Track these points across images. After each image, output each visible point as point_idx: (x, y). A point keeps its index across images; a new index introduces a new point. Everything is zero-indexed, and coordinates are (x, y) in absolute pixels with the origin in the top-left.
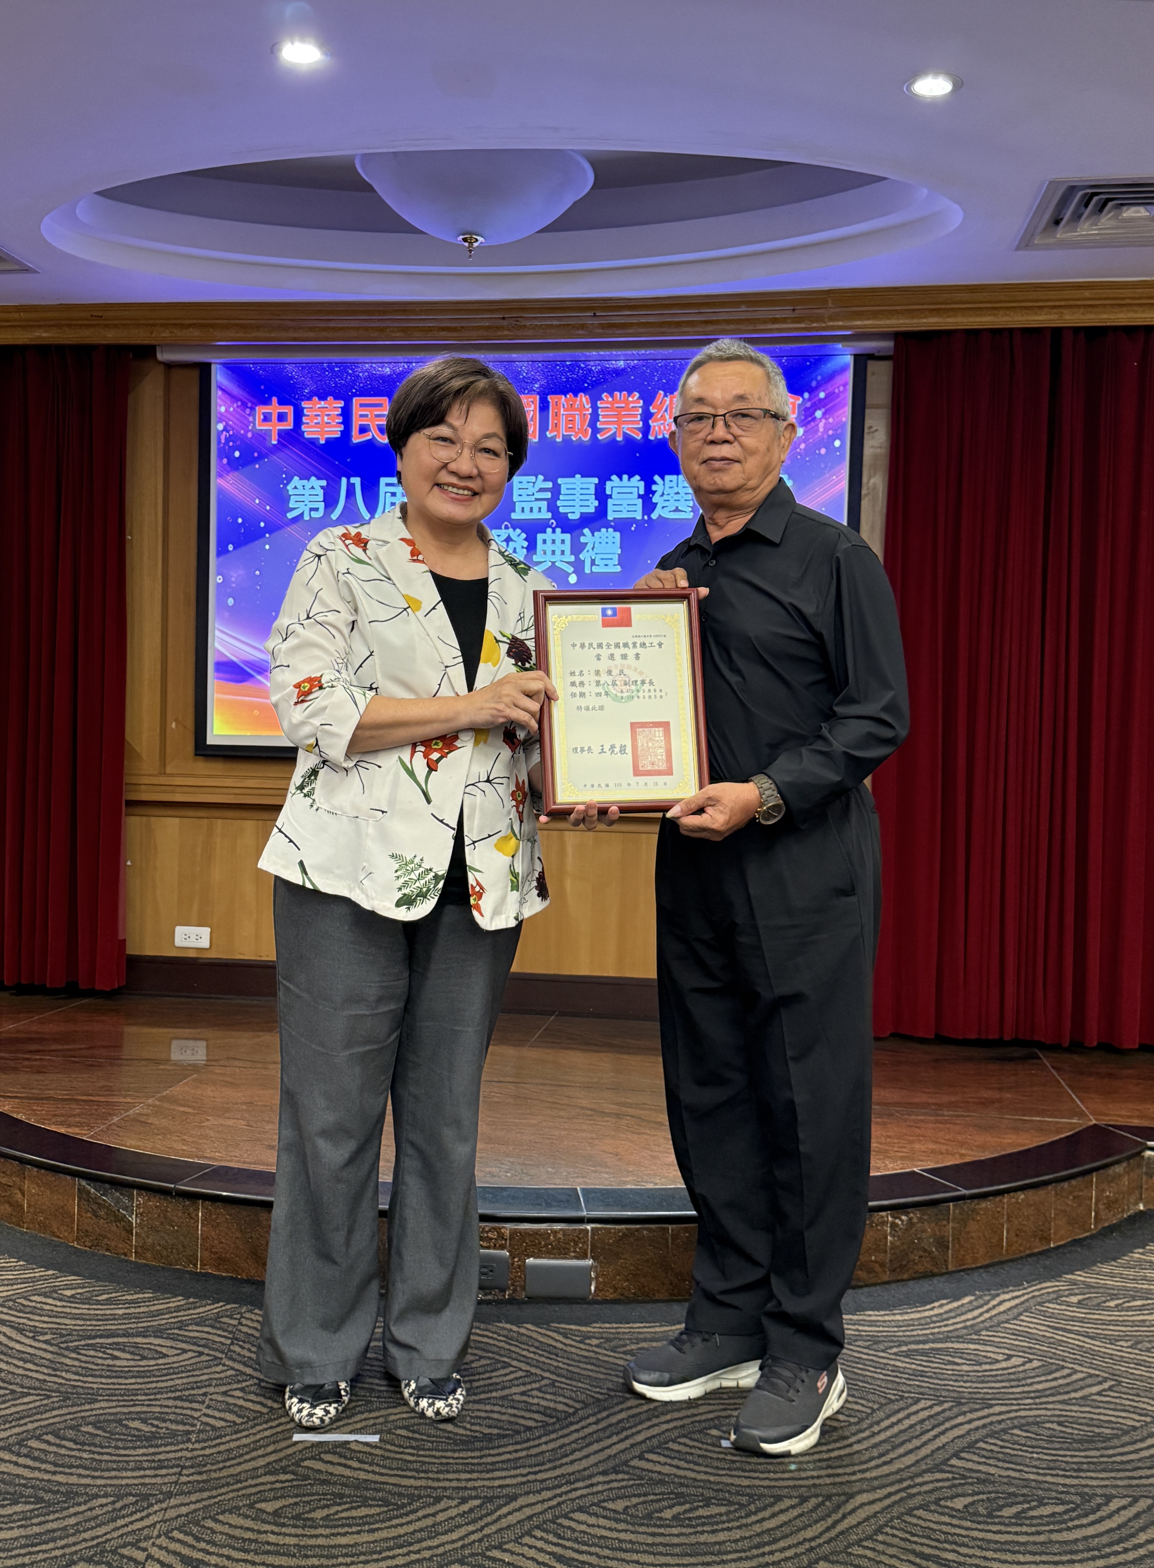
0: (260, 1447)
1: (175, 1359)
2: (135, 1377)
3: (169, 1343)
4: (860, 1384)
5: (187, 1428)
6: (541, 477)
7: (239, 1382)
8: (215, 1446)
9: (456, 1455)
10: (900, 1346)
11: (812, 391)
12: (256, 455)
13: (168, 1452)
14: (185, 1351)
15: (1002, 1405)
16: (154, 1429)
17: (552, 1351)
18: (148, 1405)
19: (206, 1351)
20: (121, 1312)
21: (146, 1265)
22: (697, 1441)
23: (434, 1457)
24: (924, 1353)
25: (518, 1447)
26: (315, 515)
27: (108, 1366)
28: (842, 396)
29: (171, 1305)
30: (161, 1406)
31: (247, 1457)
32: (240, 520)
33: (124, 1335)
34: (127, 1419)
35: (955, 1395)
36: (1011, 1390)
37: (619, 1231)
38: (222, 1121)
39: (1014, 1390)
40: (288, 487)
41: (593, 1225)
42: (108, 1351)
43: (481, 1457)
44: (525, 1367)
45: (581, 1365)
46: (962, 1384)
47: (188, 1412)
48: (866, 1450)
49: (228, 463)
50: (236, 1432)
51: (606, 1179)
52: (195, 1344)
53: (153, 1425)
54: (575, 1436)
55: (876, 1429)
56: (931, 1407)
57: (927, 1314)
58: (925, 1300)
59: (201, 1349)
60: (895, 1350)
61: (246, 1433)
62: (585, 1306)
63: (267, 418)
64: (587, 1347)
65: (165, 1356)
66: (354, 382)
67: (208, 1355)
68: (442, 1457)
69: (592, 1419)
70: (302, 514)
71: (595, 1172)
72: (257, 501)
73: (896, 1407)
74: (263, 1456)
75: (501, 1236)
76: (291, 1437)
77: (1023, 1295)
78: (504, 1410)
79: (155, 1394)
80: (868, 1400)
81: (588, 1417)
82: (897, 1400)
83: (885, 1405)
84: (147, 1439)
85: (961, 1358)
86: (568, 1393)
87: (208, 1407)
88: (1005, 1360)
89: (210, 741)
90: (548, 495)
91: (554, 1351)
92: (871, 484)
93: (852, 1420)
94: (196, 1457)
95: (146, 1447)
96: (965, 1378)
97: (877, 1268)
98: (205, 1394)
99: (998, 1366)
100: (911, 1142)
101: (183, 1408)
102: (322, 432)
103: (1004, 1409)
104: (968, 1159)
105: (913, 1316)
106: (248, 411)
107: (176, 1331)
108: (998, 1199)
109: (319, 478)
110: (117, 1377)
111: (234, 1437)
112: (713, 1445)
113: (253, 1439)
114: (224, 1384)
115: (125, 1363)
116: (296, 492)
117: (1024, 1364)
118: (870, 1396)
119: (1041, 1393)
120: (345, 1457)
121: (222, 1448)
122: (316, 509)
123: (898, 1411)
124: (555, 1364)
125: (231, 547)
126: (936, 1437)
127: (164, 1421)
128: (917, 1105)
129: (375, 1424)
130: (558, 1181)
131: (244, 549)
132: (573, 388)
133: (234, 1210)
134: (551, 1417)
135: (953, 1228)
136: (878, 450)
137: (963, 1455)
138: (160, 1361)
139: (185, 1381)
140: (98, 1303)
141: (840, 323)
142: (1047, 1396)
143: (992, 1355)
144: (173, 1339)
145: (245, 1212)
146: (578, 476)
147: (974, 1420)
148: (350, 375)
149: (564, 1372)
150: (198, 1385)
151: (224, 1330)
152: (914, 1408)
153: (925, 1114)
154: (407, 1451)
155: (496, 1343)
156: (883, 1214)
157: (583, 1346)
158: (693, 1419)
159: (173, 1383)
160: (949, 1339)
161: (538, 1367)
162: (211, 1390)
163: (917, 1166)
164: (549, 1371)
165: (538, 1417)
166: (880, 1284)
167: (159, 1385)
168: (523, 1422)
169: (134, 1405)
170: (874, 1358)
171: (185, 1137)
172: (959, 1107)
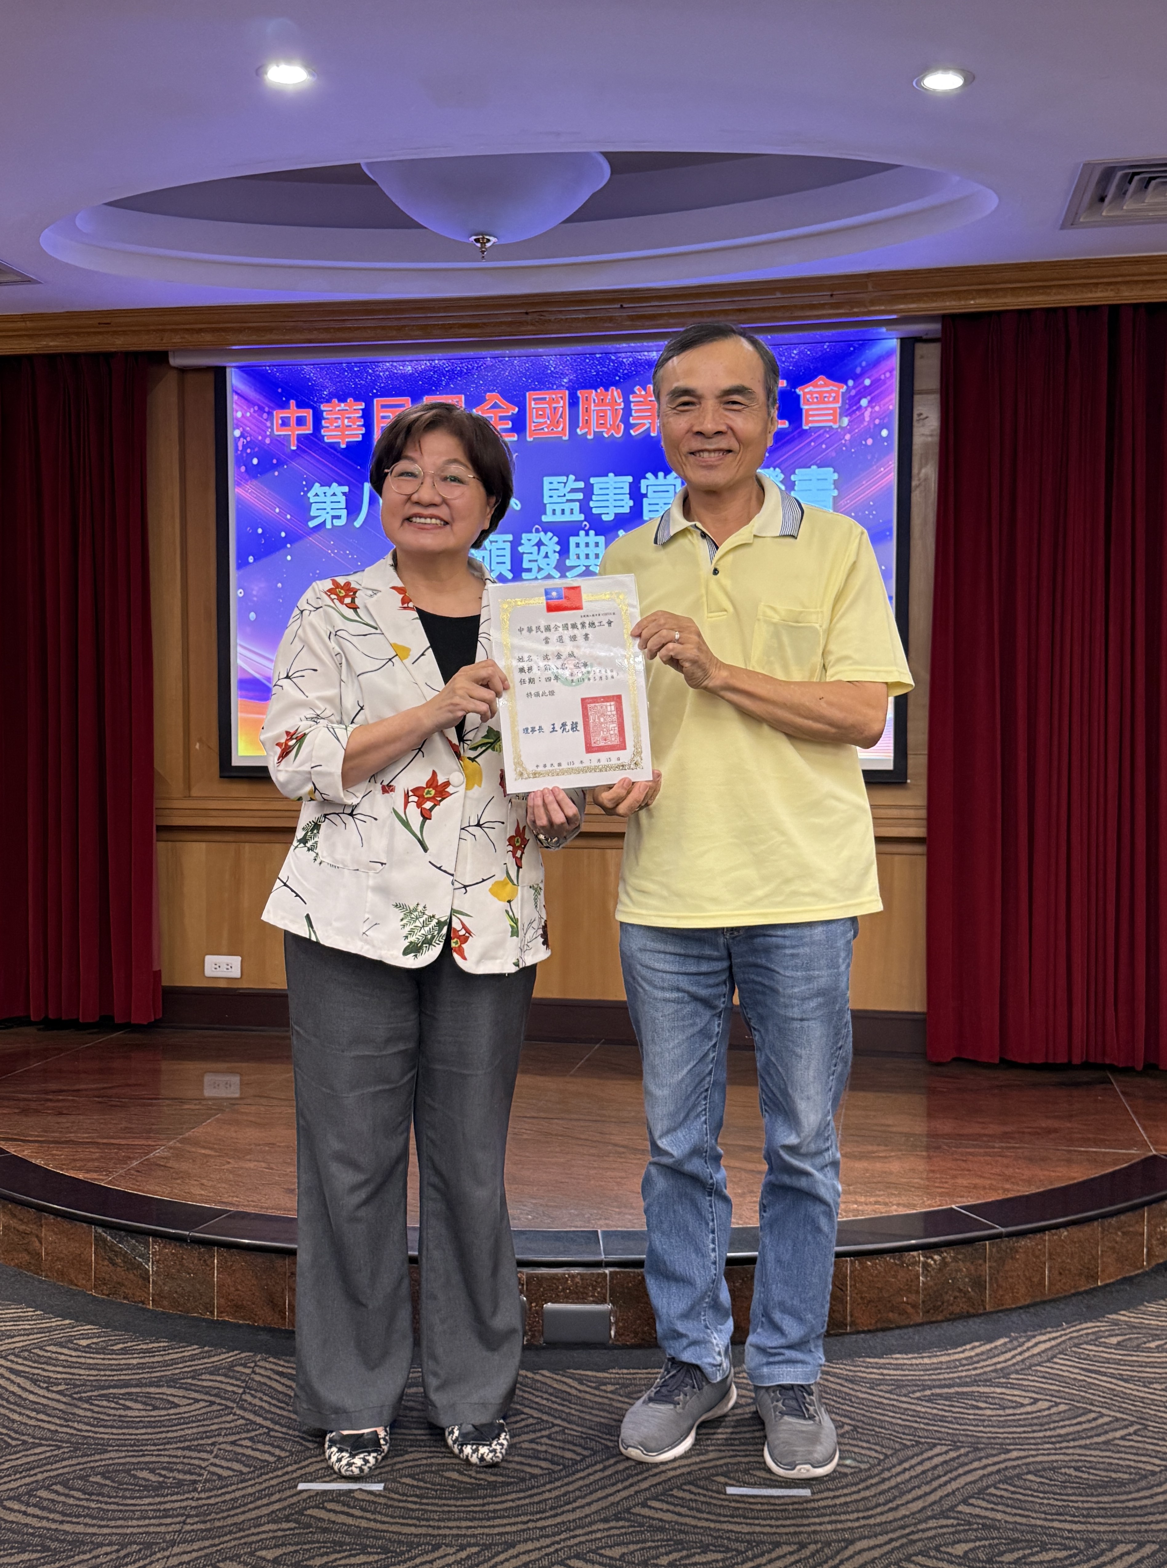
0: (266, 1495)
1: (187, 1409)
2: (146, 1427)
3: (181, 1393)
4: (877, 1429)
5: (194, 1477)
6: (572, 477)
7: (248, 1431)
8: (221, 1495)
9: (459, 1503)
10: (924, 1390)
11: (856, 378)
12: (275, 461)
13: (174, 1501)
14: (197, 1401)
15: (1020, 1450)
16: (161, 1479)
17: (565, 1397)
18: (157, 1455)
19: (218, 1400)
20: (135, 1362)
21: (163, 1313)
22: (702, 1488)
23: (436, 1505)
24: (948, 1397)
25: (522, 1494)
26: (337, 523)
27: (120, 1416)
28: (889, 383)
29: (186, 1354)
30: (170, 1456)
31: (253, 1506)
32: (260, 531)
33: (136, 1386)
34: (135, 1469)
35: (972, 1440)
36: (1031, 1435)
38: (242, 1164)
39: (1035, 1435)
40: (309, 495)
41: (612, 1269)
42: (121, 1402)
43: (484, 1505)
44: (536, 1414)
45: (594, 1412)
46: (981, 1429)
47: (196, 1462)
48: (874, 1495)
49: (246, 470)
50: (243, 1481)
51: (630, 1221)
52: (207, 1393)
53: (160, 1475)
54: (581, 1483)
55: (886, 1475)
56: (946, 1452)
58: (956, 1343)
59: (212, 1399)
60: (918, 1394)
61: (253, 1482)
62: (603, 1351)
63: (285, 423)
64: (602, 1394)
65: (177, 1406)
66: (374, 382)
67: (219, 1404)
68: (444, 1505)
69: (599, 1466)
70: (324, 522)
71: (619, 1213)
72: (277, 510)
73: (910, 1453)
74: (268, 1504)
76: (296, 1486)
77: (1061, 1336)
79: (165, 1444)
80: (882, 1446)
81: (596, 1464)
82: (913, 1446)
83: (900, 1450)
84: (154, 1489)
85: (986, 1402)
86: (576, 1440)
87: (216, 1457)
88: (1031, 1404)
89: (235, 762)
90: (580, 496)
91: (567, 1397)
92: (922, 475)
93: (863, 1466)
94: (201, 1506)
95: (153, 1497)
96: (986, 1423)
97: (910, 1309)
98: (213, 1444)
99: (1022, 1410)
100: (954, 1177)
101: (191, 1458)
102: (344, 436)
103: (1022, 1454)
104: (1010, 1195)
105: (940, 1359)
106: (265, 416)
107: (189, 1381)
108: (1039, 1236)
109: (340, 484)
110: (127, 1428)
111: (241, 1486)
112: (718, 1492)
113: (259, 1487)
114: (234, 1434)
115: (137, 1413)
116: (317, 499)
117: (1049, 1409)
118: (885, 1442)
119: (1064, 1438)
120: (348, 1505)
121: (228, 1497)
122: (339, 517)
123: (912, 1457)
124: (567, 1410)
125: (251, 559)
126: (946, 1483)
127: (172, 1470)
128: (968, 1137)
129: (380, 1473)
130: (579, 1224)
131: (265, 561)
132: (604, 381)
133: (250, 1257)
134: (559, 1465)
135: (990, 1267)
136: (930, 439)
137: (972, 1501)
138: (172, 1411)
139: (195, 1430)
140: (113, 1352)
141: (883, 308)
142: (1068, 1441)
143: (1017, 1399)
144: (186, 1389)
145: (260, 1259)
146: (611, 475)
147: (989, 1465)
148: (370, 375)
149: (575, 1419)
150: (207, 1435)
151: (237, 1379)
152: (930, 1454)
153: (975, 1146)
154: (409, 1499)
156: (915, 1253)
157: (597, 1392)
158: (701, 1466)
159: (182, 1433)
160: (975, 1382)
161: (549, 1414)
162: (221, 1439)
163: (955, 1203)
164: (560, 1418)
165: (544, 1464)
166: (911, 1326)
167: (170, 1435)
168: (528, 1469)
169: (144, 1455)
170: (895, 1403)
171: (204, 1181)
172: (1013, 1138)
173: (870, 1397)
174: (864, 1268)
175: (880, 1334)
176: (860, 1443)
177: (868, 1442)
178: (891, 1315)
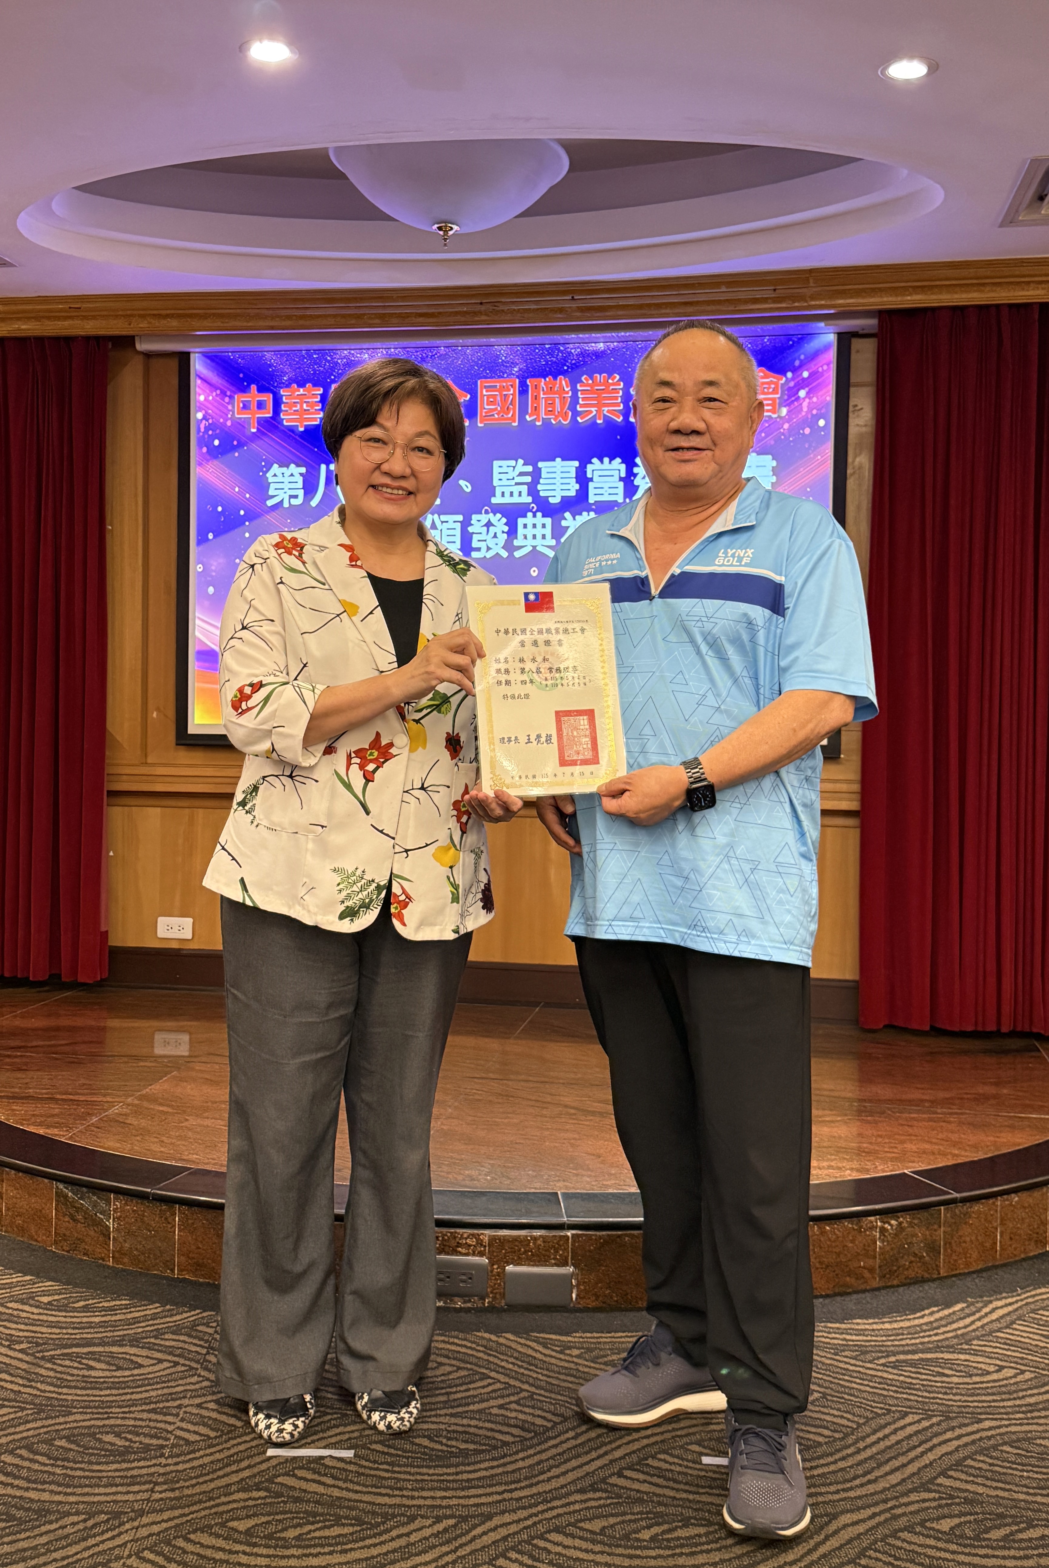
0: (234, 1462)
1: (150, 1369)
2: (110, 1388)
3: (144, 1352)
4: (846, 1396)
5: (161, 1442)
6: (521, 461)
7: (213, 1393)
8: (188, 1461)
9: (431, 1471)
10: (888, 1356)
11: (795, 370)
12: (235, 443)
13: (141, 1468)
14: (160, 1361)
15: (992, 1419)
16: (127, 1444)
17: (531, 1361)
18: (122, 1418)
19: (182, 1361)
20: (97, 1320)
21: (123, 1270)
22: (678, 1457)
23: (410, 1473)
24: (913, 1364)
25: (495, 1463)
26: (294, 502)
27: (83, 1376)
28: (826, 375)
29: (148, 1312)
30: (135, 1419)
31: (221, 1473)
32: (220, 509)
33: (99, 1345)
34: (102, 1433)
35: (944, 1409)
36: (1001, 1404)
37: (600, 1237)
38: (201, 1122)
39: (1005, 1404)
40: (268, 475)
41: (574, 1232)
42: (84, 1361)
43: (457, 1474)
44: (502, 1378)
45: (560, 1377)
46: (951, 1397)
47: (162, 1425)
48: (851, 1467)
49: (208, 451)
50: (210, 1447)
51: (588, 1183)
52: (170, 1353)
53: (126, 1439)
54: (554, 1451)
55: (861, 1445)
56: (919, 1421)
57: (917, 1322)
58: (915, 1308)
59: (176, 1359)
60: (882, 1361)
61: (220, 1447)
62: (566, 1314)
63: (245, 406)
64: (567, 1358)
65: (141, 1366)
66: (333, 367)
67: (183, 1365)
68: (417, 1473)
69: (571, 1434)
70: (282, 501)
71: (577, 1175)
72: (237, 489)
73: (882, 1422)
74: (237, 1472)
75: (480, 1243)
76: (265, 1452)
77: (1016, 1301)
78: (481, 1424)
79: (130, 1406)
80: (854, 1414)
81: (567, 1432)
82: (884, 1414)
83: (872, 1419)
84: (121, 1454)
85: (951, 1369)
86: (546, 1406)
87: (182, 1420)
88: (997, 1371)
89: (191, 730)
90: (528, 479)
91: (534, 1361)
92: (857, 464)
93: (837, 1435)
94: (168, 1473)
95: (119, 1463)
96: (954, 1391)
97: (867, 1274)
98: (179, 1407)
99: (988, 1378)
100: (902, 1142)
101: (157, 1421)
102: (302, 420)
103: (996, 1423)
104: (959, 1161)
105: (902, 1324)
106: (227, 399)
107: (152, 1340)
108: (990, 1202)
109: (298, 465)
110: (91, 1388)
111: (208, 1451)
112: (694, 1462)
113: (227, 1453)
114: (200, 1396)
115: (101, 1374)
116: (275, 479)
117: (1015, 1376)
118: (856, 1410)
119: (1034, 1407)
120: (319, 1474)
121: (196, 1463)
122: (296, 497)
123: (884, 1426)
124: (535, 1375)
125: (211, 536)
126: (923, 1454)
127: (138, 1434)
128: (910, 1102)
129: (350, 1439)
130: (538, 1185)
131: (224, 538)
132: (552, 371)
133: (210, 1214)
134: (529, 1431)
135: (945, 1232)
136: (865, 429)
137: (951, 1473)
138: (136, 1372)
139: (160, 1392)
140: (75, 1310)
141: (823, 302)
143: (982, 1366)
144: (149, 1348)
146: (559, 459)
147: (963, 1435)
148: (329, 359)
149: (543, 1384)
150: (172, 1397)
151: (201, 1339)
152: (902, 1423)
153: (918, 1112)
154: (381, 1467)
155: (475, 1353)
156: (872, 1218)
157: (562, 1356)
158: (674, 1434)
159: (147, 1395)
160: (938, 1348)
161: (516, 1379)
162: (186, 1402)
163: (907, 1168)
164: (527, 1382)
165: (515, 1431)
166: (868, 1291)
167: (134, 1397)
168: (500, 1437)
169: (108, 1418)
170: (861, 1369)
171: (164, 1139)
172: (953, 1104)
173: (836, 1363)
174: (823, 1233)
175: (839, 1299)
176: (832, 1412)
177: (839, 1410)
178: (848, 1279)
